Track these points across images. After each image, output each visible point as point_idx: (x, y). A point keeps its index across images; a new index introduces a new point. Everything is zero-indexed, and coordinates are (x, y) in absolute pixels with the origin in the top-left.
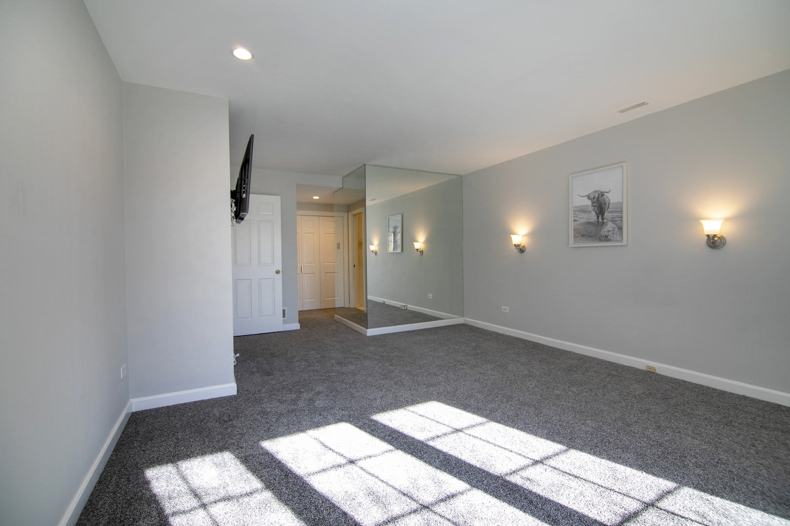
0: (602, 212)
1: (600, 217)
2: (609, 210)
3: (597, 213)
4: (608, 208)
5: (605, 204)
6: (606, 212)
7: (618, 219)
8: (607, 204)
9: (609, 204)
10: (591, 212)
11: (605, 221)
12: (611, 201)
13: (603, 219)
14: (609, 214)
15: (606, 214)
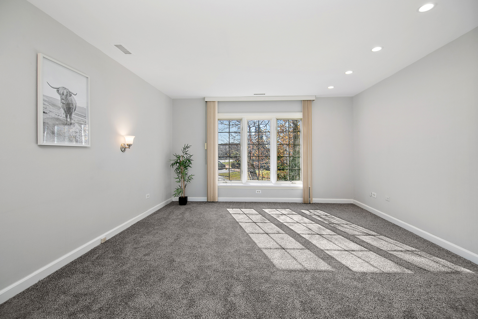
0: (70, 111)
1: (68, 117)
2: (75, 112)
3: (65, 111)
4: (75, 110)
5: (73, 105)
6: (73, 113)
7: (83, 123)
8: (74, 106)
9: (76, 107)
10: (60, 108)
11: (72, 121)
12: (78, 105)
13: (71, 119)
14: (76, 116)
15: (73, 115)
